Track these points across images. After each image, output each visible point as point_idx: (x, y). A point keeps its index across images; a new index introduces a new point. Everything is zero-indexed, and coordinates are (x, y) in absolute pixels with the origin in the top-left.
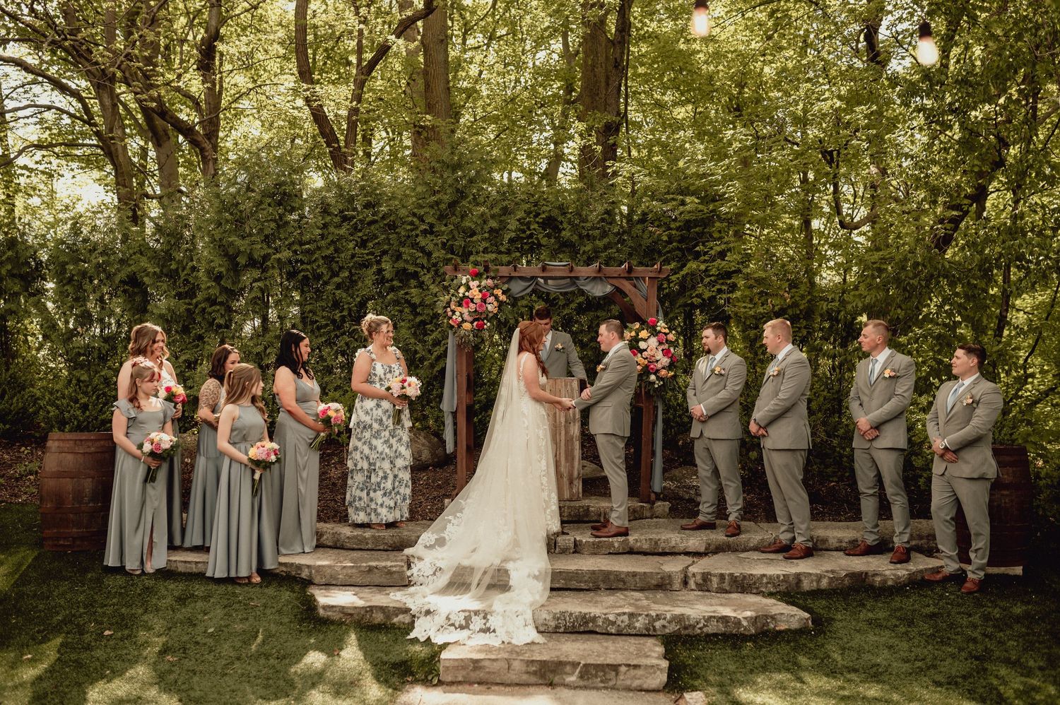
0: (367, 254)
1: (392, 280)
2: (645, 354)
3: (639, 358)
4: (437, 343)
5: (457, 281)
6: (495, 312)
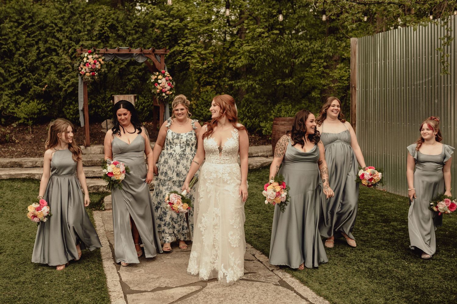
0: (32, 40)
1: (44, 52)
2: (161, 85)
3: (158, 87)
5: (82, 55)
6: (99, 68)
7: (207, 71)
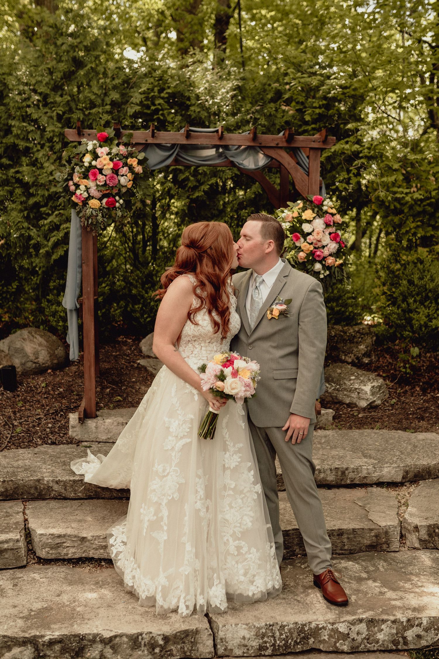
2: (310, 238)
5: (81, 149)
6: (129, 187)
7: (418, 209)
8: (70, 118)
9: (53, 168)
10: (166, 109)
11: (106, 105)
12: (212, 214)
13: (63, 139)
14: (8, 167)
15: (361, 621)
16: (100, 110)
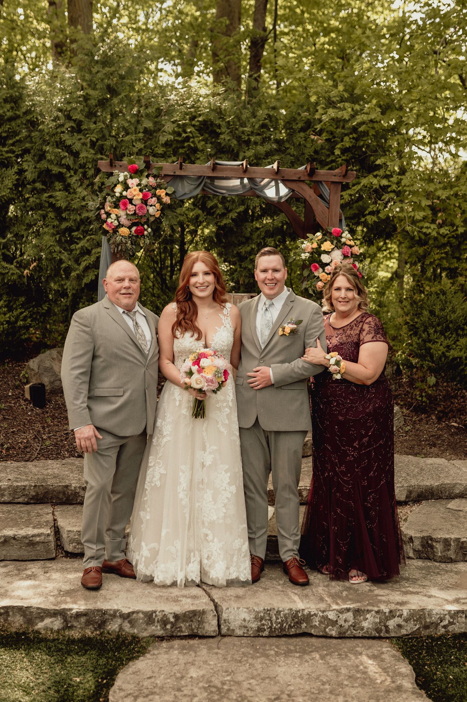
0: (7, 152)
1: (34, 182)
2: (328, 269)
3: (319, 273)
4: (87, 252)
5: (113, 179)
6: (157, 216)
7: (443, 241)
8: (103, 145)
9: (86, 193)
10: (197, 137)
11: (139, 132)
12: (239, 241)
13: (96, 165)
14: (41, 191)
15: (348, 610)
16: (133, 138)
